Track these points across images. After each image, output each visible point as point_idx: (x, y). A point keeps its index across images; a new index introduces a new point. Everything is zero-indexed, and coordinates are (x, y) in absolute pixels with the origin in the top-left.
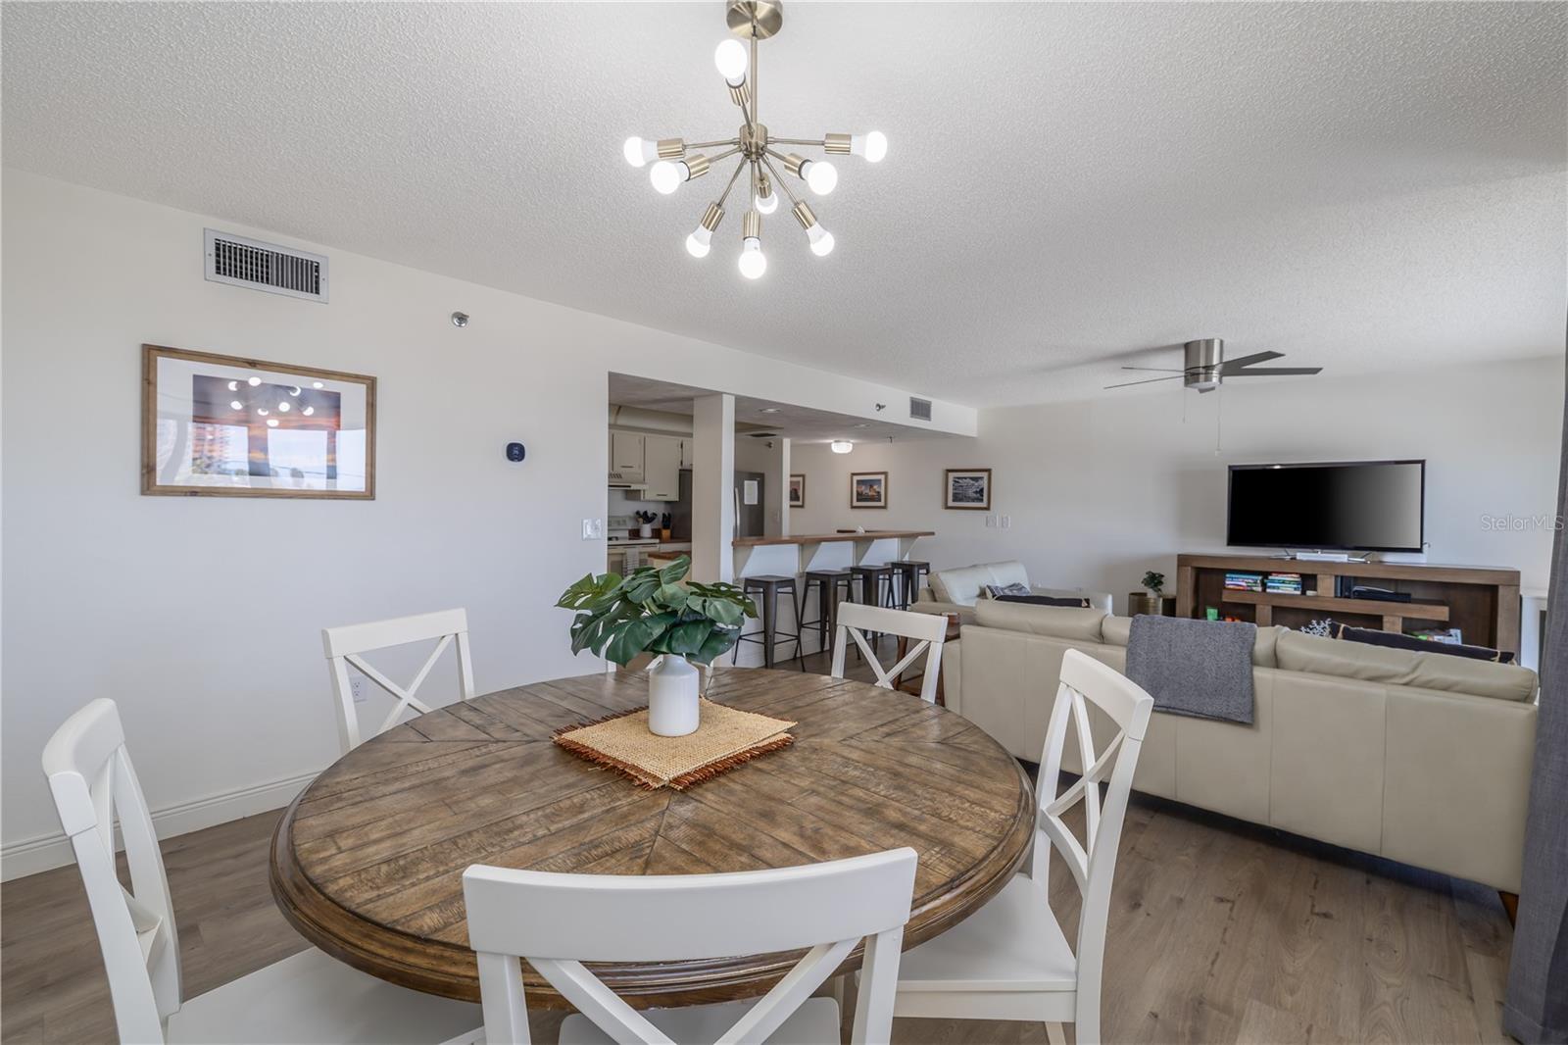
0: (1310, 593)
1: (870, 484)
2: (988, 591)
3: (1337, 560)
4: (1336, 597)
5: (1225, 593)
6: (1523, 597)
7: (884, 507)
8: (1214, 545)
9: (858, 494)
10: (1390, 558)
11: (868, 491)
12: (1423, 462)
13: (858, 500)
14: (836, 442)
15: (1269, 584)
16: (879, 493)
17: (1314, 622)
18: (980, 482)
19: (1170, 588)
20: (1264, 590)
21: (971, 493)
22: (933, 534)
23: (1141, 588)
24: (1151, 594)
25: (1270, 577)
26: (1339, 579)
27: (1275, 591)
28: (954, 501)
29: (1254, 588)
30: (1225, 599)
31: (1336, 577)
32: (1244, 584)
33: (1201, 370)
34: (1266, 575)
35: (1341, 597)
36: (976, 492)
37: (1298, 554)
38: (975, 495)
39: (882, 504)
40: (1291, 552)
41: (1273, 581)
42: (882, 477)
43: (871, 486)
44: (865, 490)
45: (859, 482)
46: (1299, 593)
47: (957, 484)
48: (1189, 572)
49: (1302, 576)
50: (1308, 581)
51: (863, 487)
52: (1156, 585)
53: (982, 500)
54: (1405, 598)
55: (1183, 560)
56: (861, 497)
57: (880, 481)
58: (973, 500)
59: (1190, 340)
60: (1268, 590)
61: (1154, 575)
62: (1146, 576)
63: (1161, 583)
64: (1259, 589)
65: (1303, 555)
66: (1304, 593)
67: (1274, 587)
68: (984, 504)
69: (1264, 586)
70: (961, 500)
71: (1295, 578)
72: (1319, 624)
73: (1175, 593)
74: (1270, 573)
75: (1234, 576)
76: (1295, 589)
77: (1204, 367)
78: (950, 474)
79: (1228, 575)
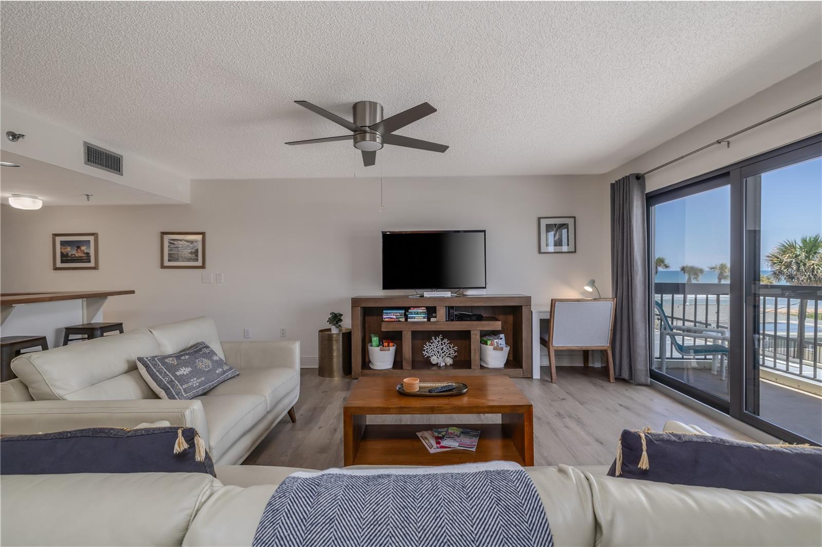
0: (432, 320)
1: (77, 245)
2: (140, 365)
3: (446, 296)
4: (446, 321)
5: (383, 324)
6: (533, 311)
7: (95, 268)
8: (374, 290)
9: (62, 255)
10: (470, 293)
11: (74, 252)
12: (484, 231)
13: (62, 262)
14: (14, 195)
15: (409, 316)
16: (88, 254)
17: (433, 338)
18: (195, 244)
19: (347, 323)
20: (406, 320)
21: (186, 253)
22: (133, 292)
23: (327, 326)
24: (334, 331)
25: (410, 311)
26: (447, 308)
27: (413, 320)
28: (169, 261)
29: (401, 319)
30: (383, 330)
31: (446, 307)
32: (394, 317)
33: (367, 129)
34: (406, 309)
35: (449, 321)
36: (191, 253)
37: (425, 293)
38: (190, 255)
39: (92, 264)
40: (420, 291)
41: (411, 313)
42: (91, 239)
43: (78, 247)
44: (69, 250)
45: (63, 243)
46: (426, 320)
47: (172, 246)
48: (359, 311)
49: (427, 308)
50: (431, 311)
51: (69, 249)
52: (337, 323)
53: (197, 260)
54: (480, 318)
55: (355, 302)
56: (65, 258)
57: (89, 241)
58: (189, 260)
59: (357, 101)
60: (409, 320)
61: (335, 314)
62: (330, 316)
63: (341, 320)
64: (403, 320)
65: (428, 294)
66: (429, 320)
67: (412, 318)
68: (199, 263)
69: (406, 318)
70: (177, 260)
71: (423, 310)
72: (436, 339)
73: (350, 327)
74: (409, 308)
75: (388, 312)
76: (424, 318)
77: (369, 127)
78: (165, 236)
79: (384, 312)
